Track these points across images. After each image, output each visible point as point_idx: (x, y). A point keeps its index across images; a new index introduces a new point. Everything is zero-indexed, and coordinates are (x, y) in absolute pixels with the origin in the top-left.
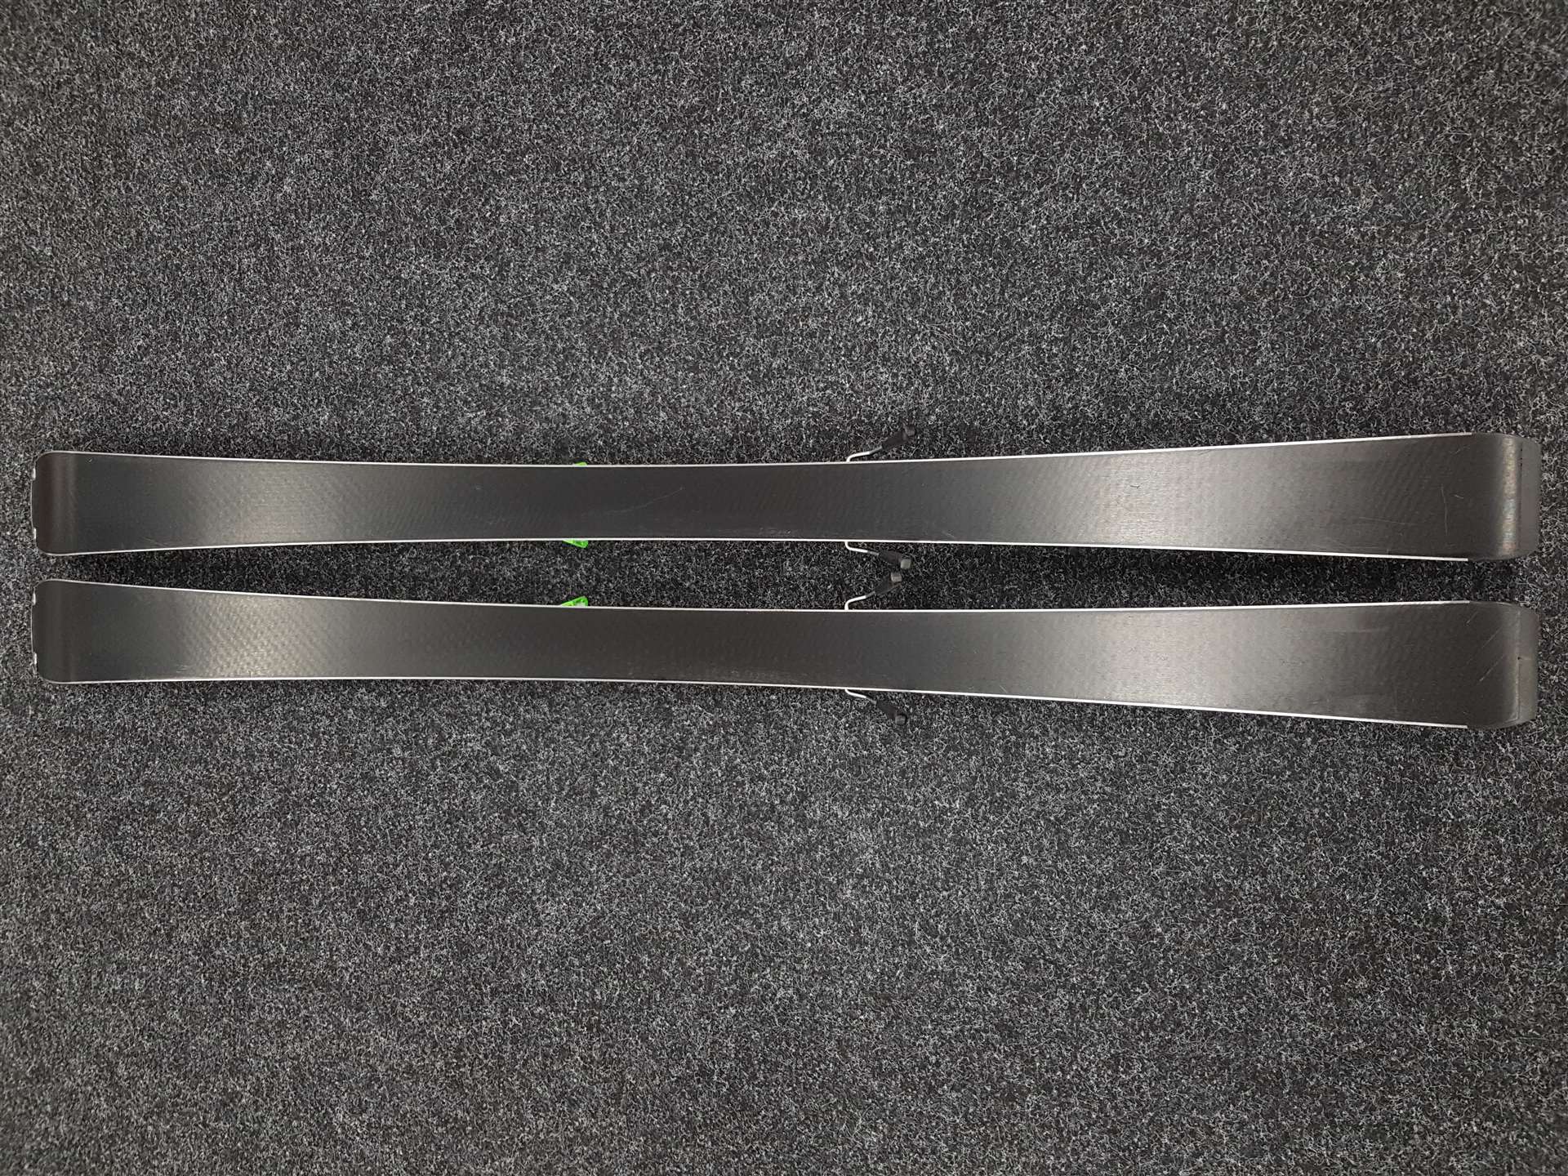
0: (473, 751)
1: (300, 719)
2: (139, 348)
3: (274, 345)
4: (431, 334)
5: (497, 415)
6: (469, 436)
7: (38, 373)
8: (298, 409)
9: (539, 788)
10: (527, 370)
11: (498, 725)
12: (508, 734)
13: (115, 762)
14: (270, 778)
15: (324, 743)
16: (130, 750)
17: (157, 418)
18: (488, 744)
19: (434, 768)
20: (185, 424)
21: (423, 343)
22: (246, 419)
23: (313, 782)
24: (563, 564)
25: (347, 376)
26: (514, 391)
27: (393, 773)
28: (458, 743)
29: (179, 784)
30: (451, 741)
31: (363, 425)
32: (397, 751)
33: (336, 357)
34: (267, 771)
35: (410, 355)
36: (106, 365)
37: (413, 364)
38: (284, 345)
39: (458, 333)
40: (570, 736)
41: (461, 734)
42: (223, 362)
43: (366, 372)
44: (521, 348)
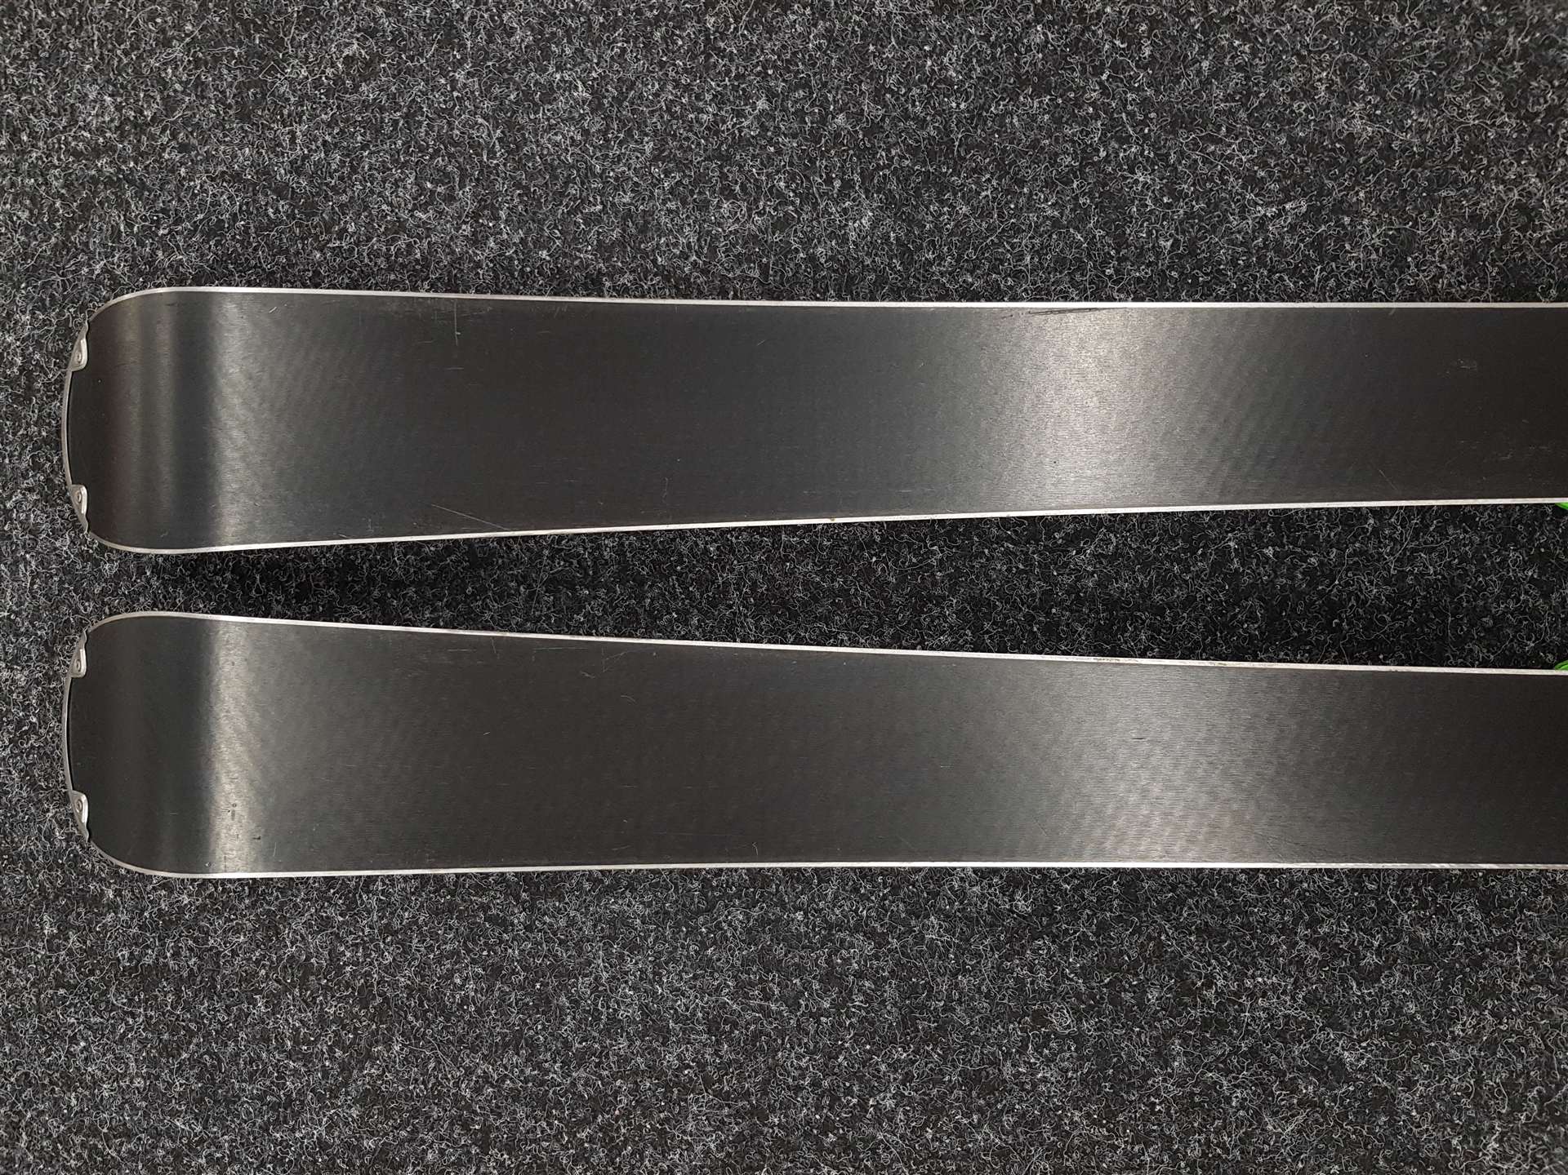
0: (1270, 1018)
1: (794, 942)
2: (349, 61)
3: (721, 52)
4: (1154, 22)
5: (1339, 208)
6: (1261, 262)
7: (73, 121)
8: (785, 201)
9: (1454, 1105)
10: (1420, 104)
11: (1339, 954)
12: (1370, 977)
13: (281, 1047)
14: (708, 1082)
15: (858, 999)
16: (322, 1020)
17: (400, 226)
18: (1312, 1001)
19: (1163, 1058)
20: (476, 240)
21: (1134, 43)
22: (643, 230)
23: (832, 1093)
24: (1525, 566)
25: (923, 124)
26: (1387, 153)
27: (1051, 1074)
28: (1227, 1000)
29: (457, 1098)
30: (1210, 994)
31: (966, 238)
32: (1062, 1020)
33: (891, 81)
34: (702, 1066)
35: (1098, 71)
36: (257, 103)
37: (1104, 91)
38: (749, 52)
39: (1231, 19)
40: (1544, 981)
41: (1240, 977)
42: (581, 93)
43: (976, 116)
44: (1399, 52)
